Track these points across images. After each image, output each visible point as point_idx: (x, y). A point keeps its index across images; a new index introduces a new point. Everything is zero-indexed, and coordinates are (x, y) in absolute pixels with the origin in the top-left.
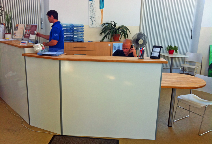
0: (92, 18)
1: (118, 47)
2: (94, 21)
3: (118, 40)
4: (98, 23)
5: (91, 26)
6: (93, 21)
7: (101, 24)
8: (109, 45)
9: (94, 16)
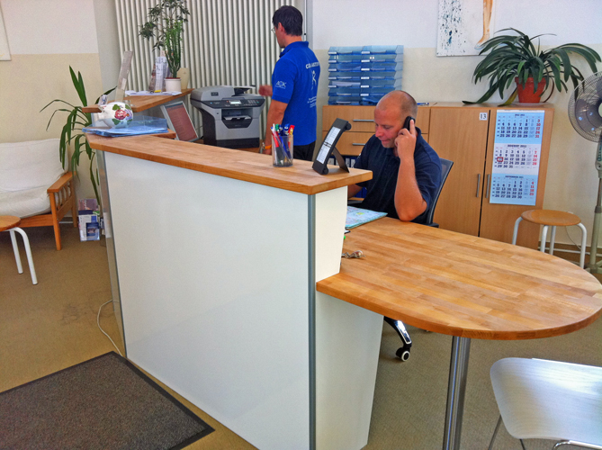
0: (449, 24)
1: (518, 126)
2: (454, 32)
3: (538, 102)
4: (471, 39)
5: (442, 52)
6: (451, 32)
7: (481, 41)
8: (483, 116)
9: (455, 14)
